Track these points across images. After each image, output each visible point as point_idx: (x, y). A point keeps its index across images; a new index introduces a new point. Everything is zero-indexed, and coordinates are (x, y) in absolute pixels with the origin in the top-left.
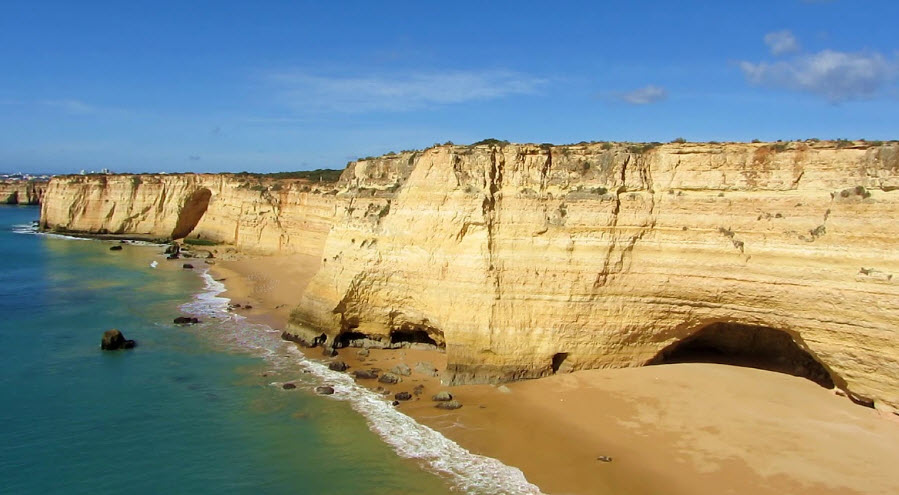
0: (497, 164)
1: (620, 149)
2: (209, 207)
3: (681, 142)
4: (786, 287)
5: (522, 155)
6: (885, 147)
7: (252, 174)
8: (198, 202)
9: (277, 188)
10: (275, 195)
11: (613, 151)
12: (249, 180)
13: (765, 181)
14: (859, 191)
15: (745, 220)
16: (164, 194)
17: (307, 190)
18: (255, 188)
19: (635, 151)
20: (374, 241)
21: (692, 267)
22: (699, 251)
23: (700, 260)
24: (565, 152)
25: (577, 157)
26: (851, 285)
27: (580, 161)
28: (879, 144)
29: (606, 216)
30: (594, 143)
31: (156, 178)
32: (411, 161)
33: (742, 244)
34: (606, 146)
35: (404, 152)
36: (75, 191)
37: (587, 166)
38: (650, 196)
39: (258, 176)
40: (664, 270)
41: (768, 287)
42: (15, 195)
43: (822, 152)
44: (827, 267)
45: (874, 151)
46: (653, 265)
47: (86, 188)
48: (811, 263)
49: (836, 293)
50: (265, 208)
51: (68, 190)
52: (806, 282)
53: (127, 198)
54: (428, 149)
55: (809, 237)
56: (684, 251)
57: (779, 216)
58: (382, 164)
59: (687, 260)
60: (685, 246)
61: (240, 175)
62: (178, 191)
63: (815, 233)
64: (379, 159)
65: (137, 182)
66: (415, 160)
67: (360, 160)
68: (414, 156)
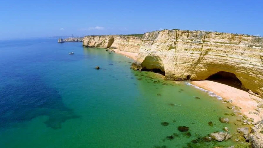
0: (177, 34)
1: (204, 33)
2: (114, 42)
3: (216, 32)
4: (236, 65)
5: (182, 33)
6: (256, 37)
7: (123, 35)
8: (112, 41)
9: (128, 38)
10: (128, 40)
11: (202, 33)
12: (122, 36)
13: (233, 42)
14: (251, 46)
15: (229, 50)
16: (105, 39)
17: (134, 38)
18: (123, 38)
19: (207, 33)
20: (150, 50)
21: (217, 59)
22: (219, 56)
23: (219, 57)
24: (192, 32)
25: (195, 34)
26: (248, 65)
27: (195, 35)
28: (255, 37)
29: (200, 47)
30: (198, 31)
31: (104, 36)
32: (158, 33)
33: (228, 55)
34: (201, 32)
35: (157, 31)
36: (89, 39)
37: (197, 36)
38: (210, 43)
39: (124, 35)
40: (212, 59)
41: (232, 64)
42: (78, 40)
43: (244, 37)
44: (244, 61)
45: (254, 38)
46: (210, 58)
47: (91, 38)
48: (241, 60)
49: (245, 67)
50: (125, 42)
51: (87, 39)
52: (240, 64)
53: (98, 40)
54: (162, 30)
55: (241, 55)
56: (216, 55)
57: (235, 50)
58: (152, 33)
59: (217, 57)
60: (216, 54)
61: (120, 35)
62: (108, 38)
63: (242, 54)
64: (151, 32)
65: (100, 37)
66: (159, 33)
67: (147, 32)
68: (159, 32)
